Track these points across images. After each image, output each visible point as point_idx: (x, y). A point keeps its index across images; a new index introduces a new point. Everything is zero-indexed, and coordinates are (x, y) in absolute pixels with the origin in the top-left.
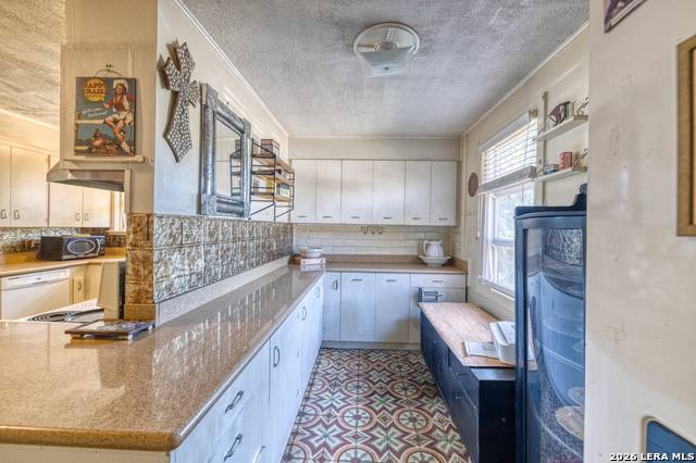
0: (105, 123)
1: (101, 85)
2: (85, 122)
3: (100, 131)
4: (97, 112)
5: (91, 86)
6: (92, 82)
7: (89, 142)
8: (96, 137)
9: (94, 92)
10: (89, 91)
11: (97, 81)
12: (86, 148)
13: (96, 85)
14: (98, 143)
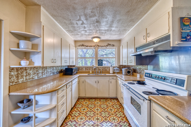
0: (190, 31)
1: (188, 20)
2: (184, 31)
3: (189, 34)
4: (188, 28)
5: (185, 20)
6: (185, 19)
7: (186, 38)
8: (188, 36)
9: (186, 22)
10: (185, 22)
11: (187, 18)
12: (185, 39)
13: (187, 19)
14: (188, 38)
